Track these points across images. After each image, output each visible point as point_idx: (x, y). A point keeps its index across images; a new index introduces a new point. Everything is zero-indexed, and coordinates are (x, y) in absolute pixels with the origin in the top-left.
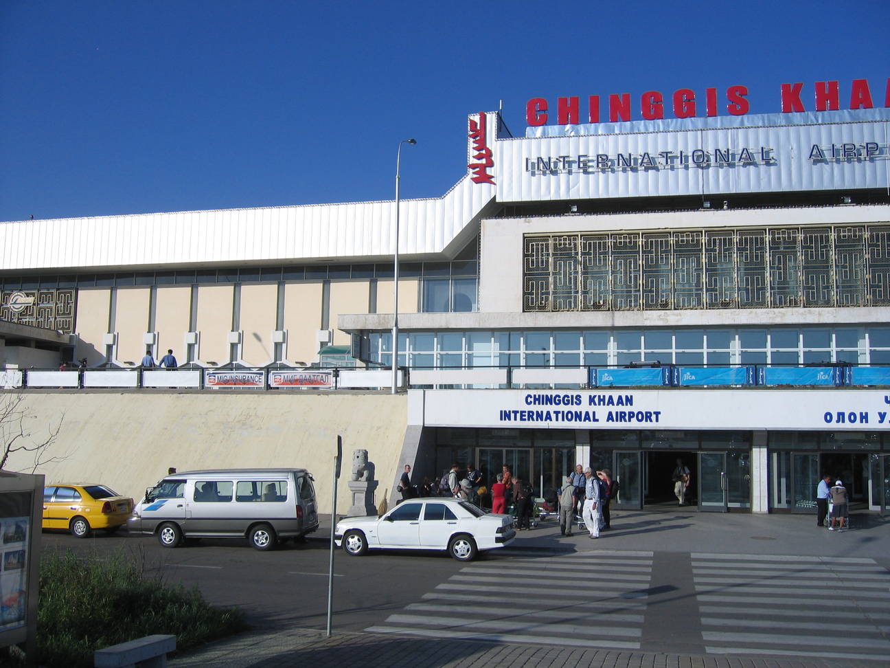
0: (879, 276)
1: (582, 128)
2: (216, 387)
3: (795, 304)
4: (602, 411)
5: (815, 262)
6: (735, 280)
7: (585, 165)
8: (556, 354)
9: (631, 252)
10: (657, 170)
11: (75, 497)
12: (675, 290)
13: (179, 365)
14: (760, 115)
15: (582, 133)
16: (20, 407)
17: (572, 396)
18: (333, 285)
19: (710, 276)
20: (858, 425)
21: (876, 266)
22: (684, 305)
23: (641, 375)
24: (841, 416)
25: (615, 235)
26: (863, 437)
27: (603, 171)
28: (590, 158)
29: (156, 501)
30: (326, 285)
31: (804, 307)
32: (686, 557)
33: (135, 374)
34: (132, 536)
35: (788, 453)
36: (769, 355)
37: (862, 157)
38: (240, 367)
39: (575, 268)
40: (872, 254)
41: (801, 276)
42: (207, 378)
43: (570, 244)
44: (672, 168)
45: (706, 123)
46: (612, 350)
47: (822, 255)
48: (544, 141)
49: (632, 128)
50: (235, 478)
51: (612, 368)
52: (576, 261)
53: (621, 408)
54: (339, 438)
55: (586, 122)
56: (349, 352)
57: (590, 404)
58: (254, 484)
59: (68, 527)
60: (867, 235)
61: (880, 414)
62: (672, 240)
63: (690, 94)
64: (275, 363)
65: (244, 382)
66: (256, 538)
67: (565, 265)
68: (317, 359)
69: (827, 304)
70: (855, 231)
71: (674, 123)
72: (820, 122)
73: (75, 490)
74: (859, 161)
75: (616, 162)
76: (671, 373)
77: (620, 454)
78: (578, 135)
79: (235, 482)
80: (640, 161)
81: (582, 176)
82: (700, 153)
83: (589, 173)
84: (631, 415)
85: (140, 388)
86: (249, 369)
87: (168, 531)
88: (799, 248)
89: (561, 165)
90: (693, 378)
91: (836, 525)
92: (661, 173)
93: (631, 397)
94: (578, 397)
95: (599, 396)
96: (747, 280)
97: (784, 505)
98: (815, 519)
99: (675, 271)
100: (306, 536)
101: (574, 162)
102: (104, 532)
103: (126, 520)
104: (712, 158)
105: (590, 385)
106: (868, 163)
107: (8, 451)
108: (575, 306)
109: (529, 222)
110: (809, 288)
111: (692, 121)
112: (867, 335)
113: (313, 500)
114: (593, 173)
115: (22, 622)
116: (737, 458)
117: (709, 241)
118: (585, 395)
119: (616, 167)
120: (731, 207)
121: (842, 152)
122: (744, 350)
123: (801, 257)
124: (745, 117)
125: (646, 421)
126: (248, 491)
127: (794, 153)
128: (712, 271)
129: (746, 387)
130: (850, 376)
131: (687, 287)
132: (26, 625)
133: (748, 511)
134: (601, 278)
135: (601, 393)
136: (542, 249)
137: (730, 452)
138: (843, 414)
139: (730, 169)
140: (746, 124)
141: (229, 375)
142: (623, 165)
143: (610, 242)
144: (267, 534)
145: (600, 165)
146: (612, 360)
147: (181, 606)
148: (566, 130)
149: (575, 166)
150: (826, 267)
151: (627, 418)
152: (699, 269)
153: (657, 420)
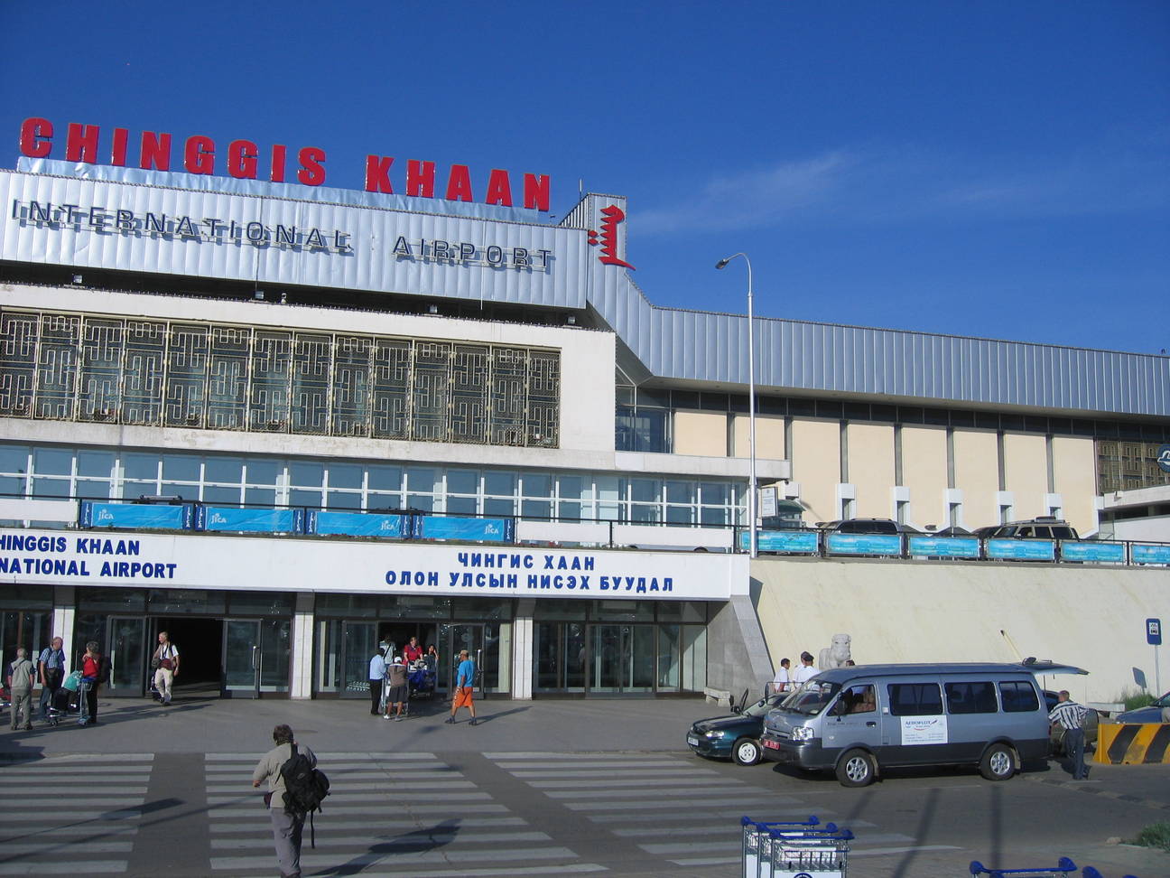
0: (464, 406)
1: (100, 171)
3: (361, 433)
4: (94, 561)
5: (389, 382)
6: (287, 396)
7: (100, 221)
8: (35, 479)
9: (153, 348)
10: (199, 241)
12: (209, 403)
14: (338, 190)
15: (100, 176)
17: (53, 539)
19: (257, 389)
20: (425, 588)
21: (461, 394)
22: (219, 425)
23: (153, 514)
24: (406, 575)
25: (133, 322)
26: (431, 603)
27: (125, 233)
28: (108, 213)
31: (372, 438)
32: (199, 759)
35: (339, 622)
36: (325, 496)
37: (455, 260)
39: (73, 362)
40: (458, 378)
41: (371, 398)
43: (68, 327)
44: (219, 242)
45: (269, 190)
46: (117, 479)
47: (399, 374)
49: (170, 180)
51: (115, 502)
52: (74, 351)
53: (121, 558)
55: (106, 162)
57: (78, 551)
60: (452, 355)
61: (452, 574)
62: (210, 336)
63: (252, 149)
67: (58, 357)
69: (401, 435)
70: (439, 349)
71: (228, 183)
72: (410, 209)
74: (452, 263)
75: (144, 223)
76: (195, 512)
77: (119, 621)
78: (93, 179)
80: (176, 226)
81: (94, 235)
82: (257, 227)
83: (105, 233)
84: (136, 567)
88: (371, 364)
89: (64, 217)
90: (224, 520)
91: (393, 711)
92: (204, 246)
93: (137, 543)
94: (61, 541)
95: (92, 541)
96: (304, 397)
97: (332, 688)
98: (370, 704)
99: (211, 378)
101: (84, 215)
104: (273, 236)
105: (82, 525)
106: (461, 268)
108: (69, 414)
109: (9, 290)
110: (379, 414)
111: (250, 184)
112: (444, 478)
114: (110, 233)
116: (277, 628)
117: (259, 342)
118: (72, 539)
119: (142, 230)
120: (291, 301)
121: (432, 250)
122: (294, 487)
123: (372, 374)
124: (320, 189)
125: (156, 576)
127: (376, 244)
128: (259, 381)
129: (292, 535)
130: (420, 527)
131: (225, 400)
133: (285, 696)
134: (109, 378)
135: (95, 536)
136: (26, 330)
137: (267, 621)
138: (408, 574)
139: (295, 253)
140: (320, 199)
142: (153, 228)
143: (125, 330)
145: (121, 225)
146: (116, 492)
148: (77, 169)
149: (85, 222)
150: (403, 390)
151: (129, 571)
152: (243, 378)
153: (171, 576)
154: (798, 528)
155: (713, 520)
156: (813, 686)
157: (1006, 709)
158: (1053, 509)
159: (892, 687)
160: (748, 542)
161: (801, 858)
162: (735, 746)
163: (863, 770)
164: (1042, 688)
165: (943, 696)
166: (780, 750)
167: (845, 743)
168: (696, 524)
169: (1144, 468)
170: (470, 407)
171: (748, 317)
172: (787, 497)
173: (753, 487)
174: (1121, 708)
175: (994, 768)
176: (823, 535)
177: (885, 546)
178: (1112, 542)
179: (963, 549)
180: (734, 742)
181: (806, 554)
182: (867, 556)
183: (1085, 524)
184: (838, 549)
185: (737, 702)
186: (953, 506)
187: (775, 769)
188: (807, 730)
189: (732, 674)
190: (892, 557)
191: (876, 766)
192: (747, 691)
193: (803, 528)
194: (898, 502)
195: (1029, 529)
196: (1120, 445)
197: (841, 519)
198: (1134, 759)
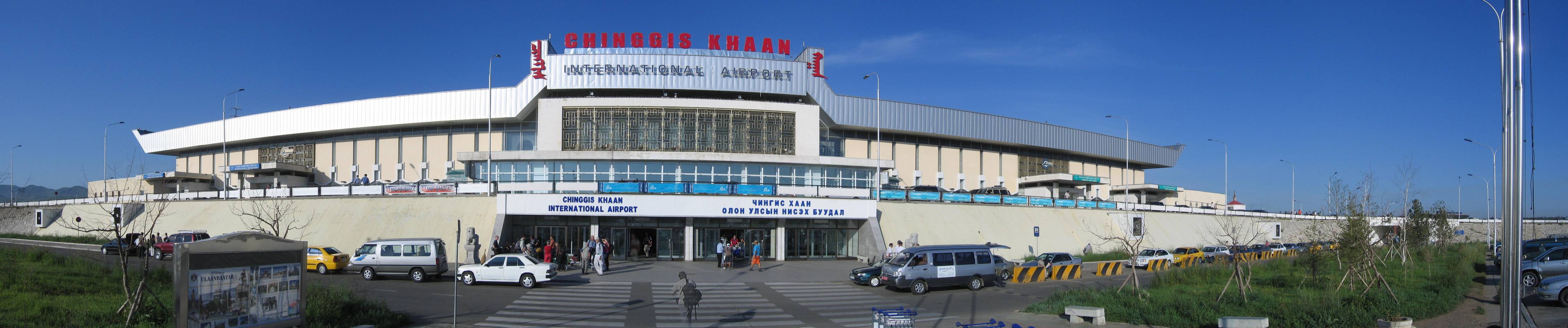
0: (754, 138)
1: (597, 50)
2: (391, 194)
3: (710, 150)
4: (605, 206)
5: (721, 128)
6: (679, 136)
7: (598, 70)
8: (580, 174)
9: (623, 119)
10: (639, 74)
11: (319, 253)
12: (647, 140)
13: (371, 182)
14: (697, 49)
15: (597, 53)
16: (293, 207)
17: (589, 198)
18: (454, 136)
19: (666, 133)
20: (739, 215)
21: (752, 132)
22: (651, 149)
23: (627, 187)
24: (731, 210)
25: (614, 109)
26: (741, 221)
27: (609, 74)
28: (601, 66)
29: (361, 255)
30: (450, 136)
31: (715, 152)
32: (649, 285)
33: (347, 188)
34: (349, 274)
35: (704, 229)
36: (696, 177)
37: (749, 76)
38: (403, 183)
39: (592, 127)
40: (751, 126)
41: (714, 135)
42: (385, 189)
43: (589, 113)
44: (647, 74)
45: (667, 51)
46: (612, 173)
47: (725, 125)
48: (575, 57)
49: (625, 52)
50: (402, 243)
51: (611, 182)
52: (592, 123)
53: (616, 205)
54: (459, 221)
55: (599, 47)
56: (463, 173)
57: (599, 202)
58: (413, 246)
59: (316, 269)
60: (748, 116)
61: (750, 209)
62: (646, 113)
63: (659, 35)
64: (422, 180)
65: (406, 191)
66: (414, 276)
67: (586, 125)
68: (445, 177)
69: (727, 151)
70: (743, 114)
71: (650, 50)
72: (728, 56)
73: (319, 250)
74: (747, 77)
75: (616, 69)
76: (644, 185)
77: (615, 230)
78: (594, 54)
79: (402, 246)
80: (629, 69)
81: (596, 76)
82: (663, 67)
83: (600, 74)
84: (621, 208)
85: (350, 195)
86: (408, 183)
87: (368, 271)
88: (714, 121)
89: (584, 70)
90: (656, 188)
91: (727, 266)
92: (641, 76)
93: (622, 198)
94: (592, 198)
95: (604, 198)
96: (686, 136)
97: (701, 257)
98: (717, 263)
99: (647, 130)
100: (442, 275)
101: (592, 68)
102: (334, 272)
103: (345, 266)
104: (670, 70)
105: (599, 192)
106: (751, 79)
107: (288, 229)
108: (592, 148)
109: (566, 100)
110: (718, 142)
111: (659, 49)
112: (746, 168)
113: (445, 255)
114: (603, 74)
115: (299, 316)
116: (678, 232)
117: (666, 114)
118: (596, 197)
119: (616, 72)
120: (679, 96)
121: (738, 72)
122: (683, 174)
123: (714, 125)
124: (689, 50)
125: (630, 212)
126: (409, 251)
127: (714, 71)
128: (667, 130)
129: (683, 194)
130: (736, 189)
131: (653, 139)
132: (301, 317)
133: (682, 260)
134: (606, 132)
135: (605, 196)
136: (573, 116)
137: (674, 229)
138: (732, 209)
139: (679, 77)
140: (689, 53)
141: (397, 187)
142: (620, 71)
143: (611, 113)
144: (420, 274)
145: (607, 70)
146: (612, 178)
147: (376, 311)
148: (588, 50)
149: (592, 71)
150: (727, 132)
151: (619, 210)
152: (660, 129)
153: (635, 211)
154: (897, 189)
155: (861, 185)
156: (902, 255)
157: (979, 263)
158: (1001, 183)
159: (934, 255)
160: (876, 194)
161: (896, 323)
162: (870, 279)
163: (922, 288)
164: (993, 254)
165: (954, 258)
166: (888, 281)
167: (915, 278)
168: (854, 187)
169: (1037, 168)
170: (756, 138)
171: (877, 100)
172: (893, 176)
173: (878, 171)
174: (1023, 261)
175: (973, 286)
176: (907, 192)
177: (933, 197)
178: (1023, 196)
179: (964, 198)
180: (870, 277)
181: (900, 200)
182: (926, 201)
183: (1013, 189)
184: (914, 198)
185: (871, 261)
186: (961, 181)
187: (886, 288)
188: (900, 272)
189: (869, 250)
190: (936, 201)
191: (927, 286)
192: (875, 257)
193: (899, 189)
194: (939, 179)
195: (991, 191)
196: (1028, 158)
197: (915, 185)
198: (1027, 280)
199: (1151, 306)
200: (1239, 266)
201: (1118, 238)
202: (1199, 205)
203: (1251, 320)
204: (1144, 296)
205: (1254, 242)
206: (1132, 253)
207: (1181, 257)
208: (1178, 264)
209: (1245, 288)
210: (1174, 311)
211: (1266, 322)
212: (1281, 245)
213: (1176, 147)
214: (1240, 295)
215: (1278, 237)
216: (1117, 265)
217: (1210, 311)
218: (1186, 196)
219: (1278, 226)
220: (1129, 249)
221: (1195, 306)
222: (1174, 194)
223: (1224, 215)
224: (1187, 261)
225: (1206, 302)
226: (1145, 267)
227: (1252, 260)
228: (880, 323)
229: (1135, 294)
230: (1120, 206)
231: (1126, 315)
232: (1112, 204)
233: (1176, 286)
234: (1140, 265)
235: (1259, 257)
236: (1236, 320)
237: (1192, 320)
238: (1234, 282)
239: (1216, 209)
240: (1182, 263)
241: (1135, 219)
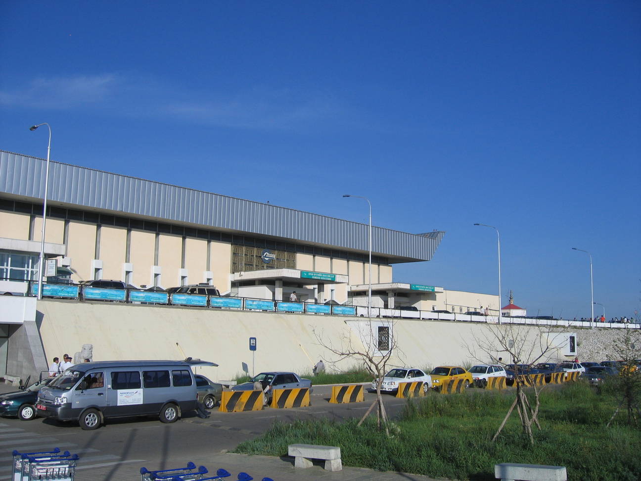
154: (68, 283)
155: (17, 277)
156: (68, 374)
157: (175, 385)
158: (209, 280)
159: (114, 374)
160: (37, 290)
162: (20, 409)
163: (95, 420)
164: (194, 373)
165: (142, 378)
166: (47, 410)
167: (85, 406)
168: (6, 279)
169: (255, 261)
171: (47, 161)
172: (63, 266)
173: (42, 259)
174: (235, 383)
175: (167, 416)
176: (81, 288)
177: (116, 296)
178: (237, 298)
179: (159, 299)
180: (20, 407)
181: (71, 299)
182: (106, 301)
183: (224, 288)
184: (90, 296)
185: (24, 383)
186: (156, 275)
187: (44, 422)
188: (64, 398)
189: (22, 367)
190: (120, 302)
191: (102, 417)
192: (29, 378)
193: (71, 284)
194: (126, 271)
195: (195, 289)
196: (244, 248)
197: (94, 279)
198: (239, 409)
199: (402, 445)
200: (521, 392)
201: (359, 353)
202: (465, 310)
203: (541, 470)
204: (392, 432)
205: (542, 360)
206: (376, 373)
207: (441, 380)
208: (437, 389)
209: (530, 423)
210: (433, 453)
211: (562, 474)
212: (578, 364)
213: (433, 235)
214: (524, 433)
215: (572, 354)
216: (358, 389)
217: (483, 455)
218: (446, 298)
219: (572, 339)
220: (373, 368)
221: (461, 445)
222: (429, 295)
223: (498, 323)
224: (449, 385)
225: (477, 441)
226: (394, 393)
227: (538, 384)
228: (24, 474)
229: (382, 428)
230: (361, 311)
231: (369, 457)
232: (351, 310)
233: (435, 419)
234: (387, 390)
235: (548, 380)
236: (520, 468)
237: (457, 467)
238: (514, 415)
239: (486, 315)
240: (443, 387)
241: (381, 329)
